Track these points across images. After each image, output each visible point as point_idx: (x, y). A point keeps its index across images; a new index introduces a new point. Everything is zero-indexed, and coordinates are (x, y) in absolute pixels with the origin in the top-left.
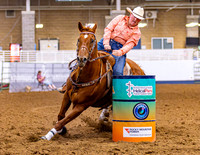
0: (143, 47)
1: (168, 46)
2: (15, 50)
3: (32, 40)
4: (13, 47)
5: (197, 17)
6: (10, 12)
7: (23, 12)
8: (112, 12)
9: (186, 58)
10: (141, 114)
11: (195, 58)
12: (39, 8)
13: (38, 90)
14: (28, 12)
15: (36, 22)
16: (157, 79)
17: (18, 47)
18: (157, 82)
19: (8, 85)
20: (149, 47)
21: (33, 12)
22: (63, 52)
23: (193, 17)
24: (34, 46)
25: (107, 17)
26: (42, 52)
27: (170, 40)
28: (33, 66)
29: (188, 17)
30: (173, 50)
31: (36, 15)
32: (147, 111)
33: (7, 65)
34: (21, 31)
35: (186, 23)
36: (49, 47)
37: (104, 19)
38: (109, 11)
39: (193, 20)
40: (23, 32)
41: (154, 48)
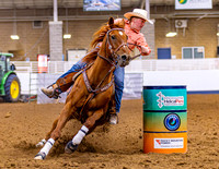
0: (173, 57)
1: (199, 55)
2: (42, 61)
3: (60, 50)
4: (40, 58)
6: (37, 23)
7: (50, 23)
9: (217, 67)
10: (172, 125)
12: (67, 18)
14: (55, 22)
15: (64, 32)
16: (188, 89)
17: (46, 58)
18: (188, 93)
19: (36, 97)
20: (179, 57)
21: (61, 23)
24: (62, 56)
27: (201, 49)
30: (204, 59)
31: (64, 26)
32: (178, 122)
33: (35, 76)
34: (48, 42)
36: (77, 58)
40: (51, 42)
41: (185, 57)
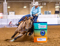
3: (7, 11)
5: (59, 4)
7: (4, 3)
8: (32, 3)
9: (55, 17)
11: (58, 17)
12: (9, 2)
13: (9, 27)
14: (5, 3)
15: (8, 6)
17: (2, 14)
20: (43, 14)
21: (7, 3)
22: (16, 15)
23: (57, 4)
24: (7, 13)
25: (30, 5)
26: (9, 15)
27: (50, 12)
28: (7, 20)
29: (56, 4)
30: (51, 15)
31: (8, 4)
32: (45, 33)
34: (3, 9)
35: (55, 6)
36: (12, 14)
37: (29, 5)
38: (31, 2)
39: (57, 5)
40: (4, 9)
41: (45, 14)
